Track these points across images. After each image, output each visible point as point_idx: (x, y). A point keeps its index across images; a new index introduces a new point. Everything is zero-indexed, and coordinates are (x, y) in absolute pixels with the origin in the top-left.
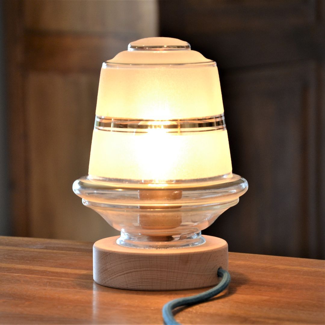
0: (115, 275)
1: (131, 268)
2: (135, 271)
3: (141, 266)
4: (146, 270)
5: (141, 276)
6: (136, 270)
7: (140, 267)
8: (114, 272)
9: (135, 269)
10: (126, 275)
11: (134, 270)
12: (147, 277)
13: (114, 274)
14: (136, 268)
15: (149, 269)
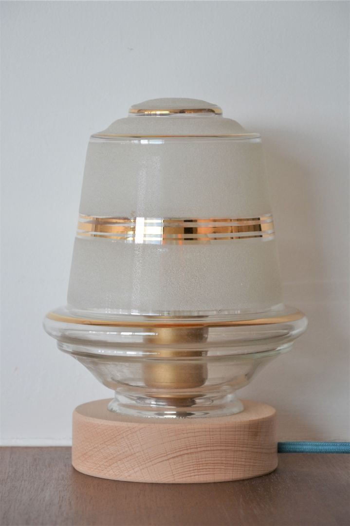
0: (151, 461)
1: (181, 449)
2: (187, 454)
3: (197, 445)
4: (204, 451)
5: (198, 460)
6: (189, 451)
7: (196, 447)
8: (149, 457)
9: (187, 449)
10: (171, 460)
11: (186, 452)
12: (206, 461)
13: (149, 460)
14: (189, 448)
15: (209, 448)
